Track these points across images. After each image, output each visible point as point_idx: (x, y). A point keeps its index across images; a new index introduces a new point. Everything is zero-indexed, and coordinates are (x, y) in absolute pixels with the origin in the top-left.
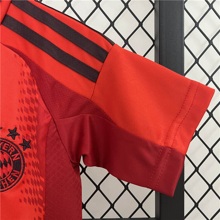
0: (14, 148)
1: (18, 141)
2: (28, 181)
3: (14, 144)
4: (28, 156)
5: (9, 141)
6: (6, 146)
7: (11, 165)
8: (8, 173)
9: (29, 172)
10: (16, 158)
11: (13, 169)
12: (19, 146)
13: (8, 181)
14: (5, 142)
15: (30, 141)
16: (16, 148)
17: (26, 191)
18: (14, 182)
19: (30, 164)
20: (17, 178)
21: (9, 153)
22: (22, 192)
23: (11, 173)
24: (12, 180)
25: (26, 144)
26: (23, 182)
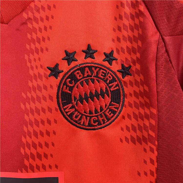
0: (112, 76)
1: (116, 67)
2: (129, 117)
3: (112, 71)
4: (128, 85)
5: (105, 67)
6: (102, 72)
7: (108, 96)
8: (106, 105)
9: (130, 105)
10: (114, 87)
11: (111, 101)
12: (118, 73)
13: (106, 116)
14: (101, 68)
15: (130, 66)
16: (114, 75)
17: (128, 128)
18: (112, 117)
19: (131, 95)
20: (116, 112)
21: (106, 81)
22: (122, 129)
23: (110, 105)
24: (110, 114)
25: (125, 71)
26: (123, 117)
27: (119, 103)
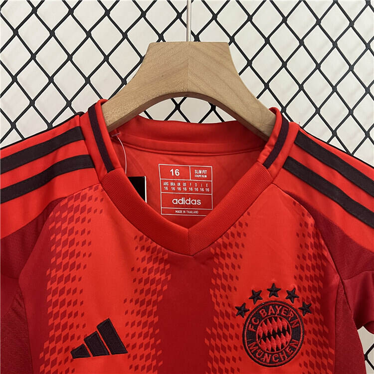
0: (294, 313)
1: (297, 304)
2: (308, 353)
3: (293, 308)
4: (308, 323)
5: (287, 304)
6: (285, 310)
7: (289, 333)
8: (287, 343)
9: (309, 342)
10: (295, 325)
11: (292, 338)
12: (299, 311)
13: (286, 352)
14: (283, 306)
15: (311, 304)
16: (295, 313)
17: (306, 364)
18: (293, 353)
19: (310, 332)
20: (296, 349)
21: (287, 318)
22: (300, 365)
23: (290, 342)
24: (290, 351)
26: (302, 354)
27: (298, 340)
